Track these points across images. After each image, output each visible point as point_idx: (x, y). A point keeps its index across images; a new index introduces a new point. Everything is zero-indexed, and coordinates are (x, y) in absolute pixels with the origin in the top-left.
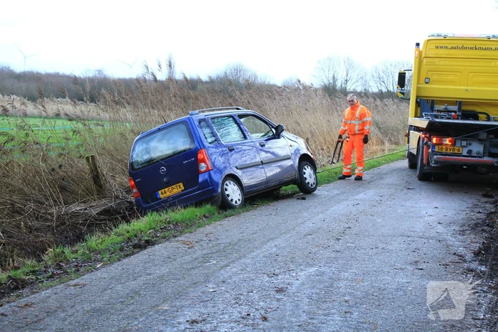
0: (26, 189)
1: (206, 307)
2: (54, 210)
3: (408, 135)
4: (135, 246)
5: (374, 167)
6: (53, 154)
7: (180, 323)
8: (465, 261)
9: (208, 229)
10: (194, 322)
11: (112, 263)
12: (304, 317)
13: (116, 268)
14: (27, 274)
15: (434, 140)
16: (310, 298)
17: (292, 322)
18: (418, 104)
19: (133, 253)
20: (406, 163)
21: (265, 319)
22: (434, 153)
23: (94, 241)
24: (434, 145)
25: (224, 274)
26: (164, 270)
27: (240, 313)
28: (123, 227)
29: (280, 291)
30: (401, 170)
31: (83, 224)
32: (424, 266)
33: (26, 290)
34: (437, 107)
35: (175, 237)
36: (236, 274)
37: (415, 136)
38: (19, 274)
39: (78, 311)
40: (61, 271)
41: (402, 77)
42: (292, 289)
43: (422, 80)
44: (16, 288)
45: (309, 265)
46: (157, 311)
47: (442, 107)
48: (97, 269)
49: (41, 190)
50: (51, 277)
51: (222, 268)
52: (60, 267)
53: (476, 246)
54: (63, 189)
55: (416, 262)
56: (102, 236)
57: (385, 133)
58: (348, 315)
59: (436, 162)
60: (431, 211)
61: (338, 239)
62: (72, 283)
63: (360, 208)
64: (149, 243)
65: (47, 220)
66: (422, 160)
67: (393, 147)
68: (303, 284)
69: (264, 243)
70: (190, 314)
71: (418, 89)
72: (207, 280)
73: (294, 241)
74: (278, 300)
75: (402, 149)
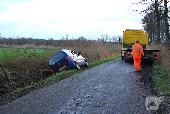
0: (35, 65)
1: (78, 95)
2: (41, 70)
3: (121, 52)
4: (60, 79)
5: (114, 59)
6: (41, 57)
7: (71, 99)
8: (138, 82)
9: (77, 74)
10: (75, 99)
11: (55, 83)
12: (102, 97)
13: (56, 85)
14: (35, 86)
15: (129, 53)
16: (103, 92)
17: (99, 98)
18: (124, 45)
19: (60, 81)
20: (121, 58)
21: (92, 98)
22: (128, 56)
23: (51, 78)
24: (128, 54)
25: (82, 86)
26: (67, 85)
27: (86, 96)
28: (57, 74)
29: (95, 90)
30: (120, 60)
31: (48, 73)
32: (129, 83)
33: (35, 90)
34: (128, 45)
35: (69, 77)
36: (84, 86)
37: (123, 52)
38: (33, 86)
39: (47, 96)
40: (43, 85)
41: (120, 39)
42: (98, 90)
43: (125, 39)
44: (33, 90)
45: (102, 83)
46: (66, 96)
47: (129, 45)
48: (51, 85)
49: (38, 66)
50: (40, 87)
51: (81, 84)
52: (43, 84)
53: (140, 78)
54: (43, 65)
55: (127, 82)
56: (52, 76)
57: (116, 52)
58: (112, 96)
59: (129, 58)
60: (128, 70)
61: (108, 77)
62: (45, 88)
63: (112, 69)
64: (63, 78)
65: (40, 73)
66: (125, 57)
67: (118, 54)
68: (101, 88)
69: (90, 78)
70: (74, 97)
71: (124, 41)
72: (78, 88)
73: (98, 78)
74: (95, 93)
75: (120, 55)
